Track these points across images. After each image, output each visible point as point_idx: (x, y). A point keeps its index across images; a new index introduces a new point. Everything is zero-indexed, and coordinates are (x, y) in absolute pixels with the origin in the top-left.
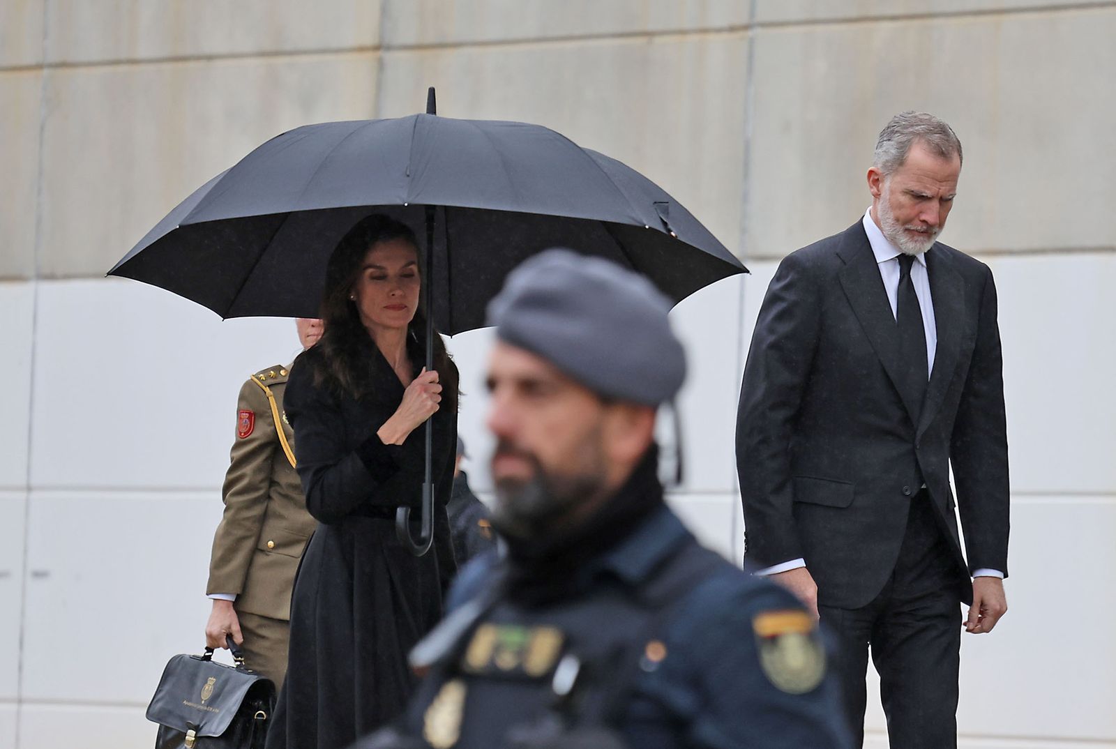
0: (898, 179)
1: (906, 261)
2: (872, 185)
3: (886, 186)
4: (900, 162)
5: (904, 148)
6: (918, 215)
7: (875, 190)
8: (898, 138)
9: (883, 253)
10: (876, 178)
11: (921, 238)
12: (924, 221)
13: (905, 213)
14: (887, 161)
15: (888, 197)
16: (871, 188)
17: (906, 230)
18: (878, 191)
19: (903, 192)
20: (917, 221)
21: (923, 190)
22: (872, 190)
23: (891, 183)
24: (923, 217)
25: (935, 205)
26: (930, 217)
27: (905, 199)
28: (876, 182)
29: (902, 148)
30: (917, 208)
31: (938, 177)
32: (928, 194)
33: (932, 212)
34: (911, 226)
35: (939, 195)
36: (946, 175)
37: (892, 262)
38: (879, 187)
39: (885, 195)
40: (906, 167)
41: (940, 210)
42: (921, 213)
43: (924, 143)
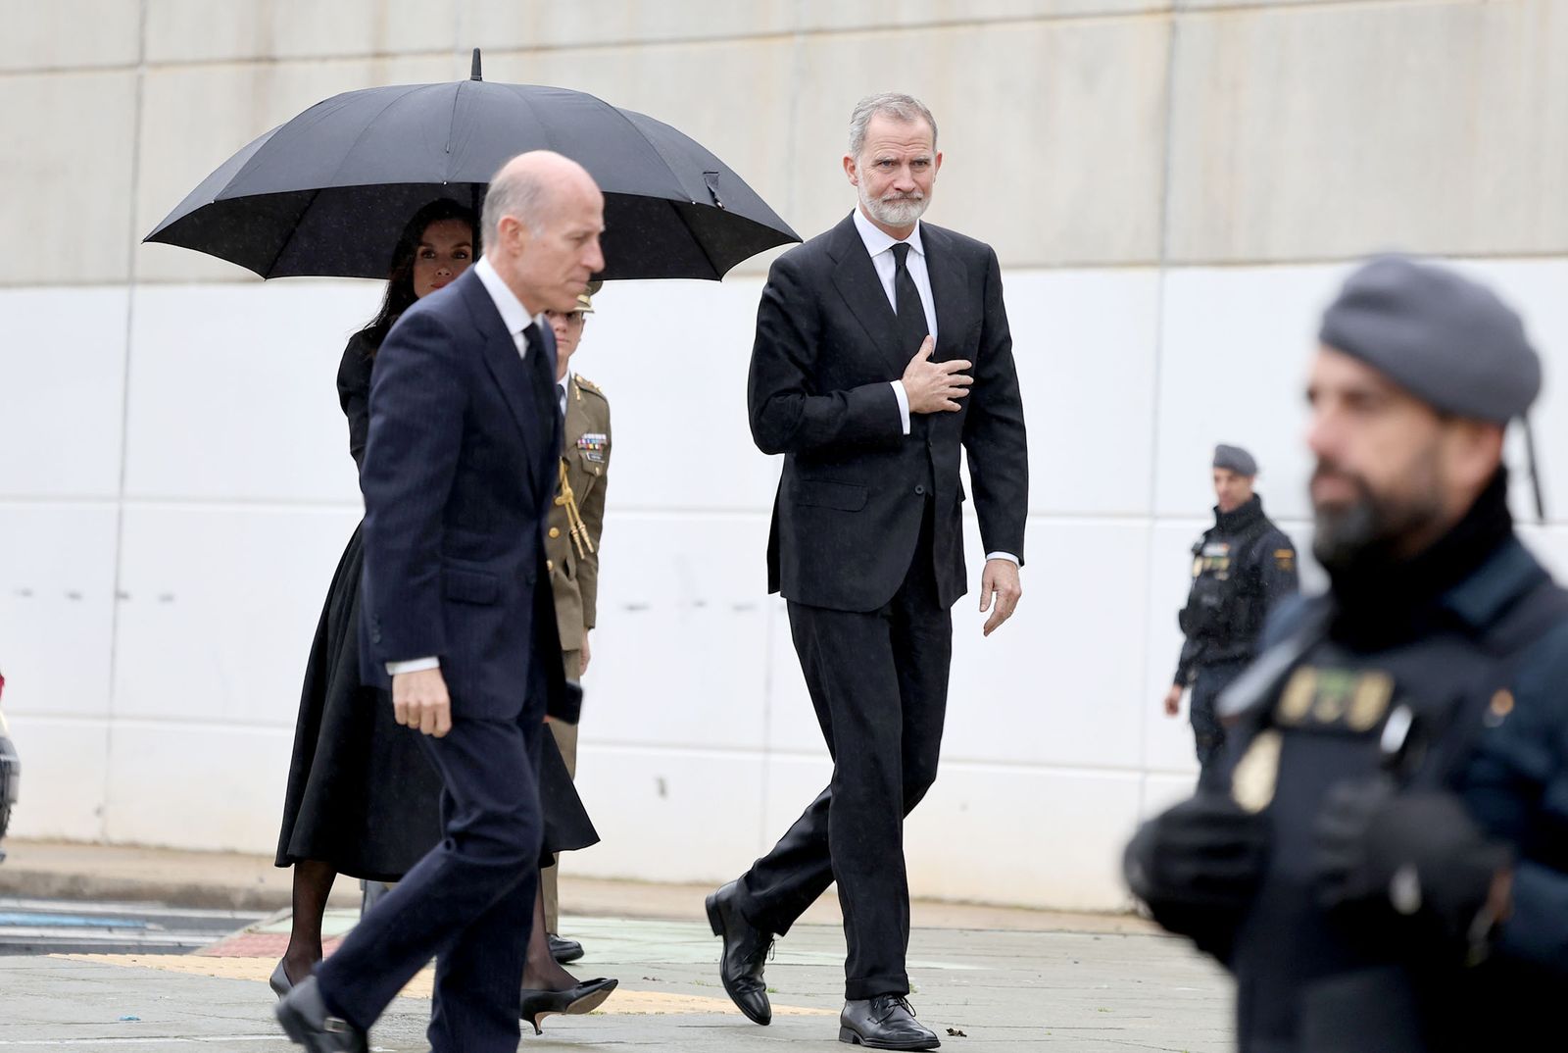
0: (866, 155)
1: (900, 252)
3: (860, 166)
6: (891, 184)
7: (852, 176)
8: (861, 115)
9: (877, 244)
10: (851, 165)
12: (898, 189)
13: (878, 185)
14: (855, 141)
15: (863, 177)
16: (849, 176)
18: (855, 176)
19: (874, 165)
20: (891, 190)
22: (851, 178)
23: (861, 163)
24: (897, 185)
25: (906, 170)
27: (875, 173)
28: (852, 169)
29: (863, 123)
31: (900, 141)
32: (893, 157)
33: (904, 178)
34: (887, 197)
35: (907, 158)
36: (909, 137)
37: (887, 254)
38: (856, 171)
39: (861, 177)
40: (868, 141)
41: (912, 175)
42: (894, 181)
43: (882, 111)
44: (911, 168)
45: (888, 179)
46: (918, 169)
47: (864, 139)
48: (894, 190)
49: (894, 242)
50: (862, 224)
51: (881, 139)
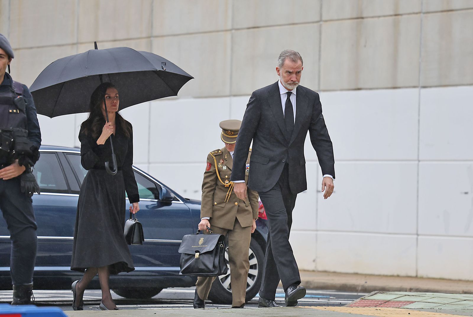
0: (283, 68)
3: (281, 72)
4: (282, 65)
5: (283, 60)
6: (290, 79)
8: (282, 58)
12: (292, 81)
13: (286, 78)
14: (280, 65)
15: (282, 75)
17: (288, 84)
18: (280, 74)
19: (285, 72)
20: (290, 81)
21: (289, 70)
22: (278, 74)
23: (281, 70)
24: (292, 79)
26: (294, 79)
27: (285, 75)
28: (278, 71)
30: (290, 77)
31: (294, 67)
32: (291, 71)
35: (295, 71)
37: (285, 94)
41: (296, 76)
43: (289, 58)
49: (287, 91)
51: (288, 66)
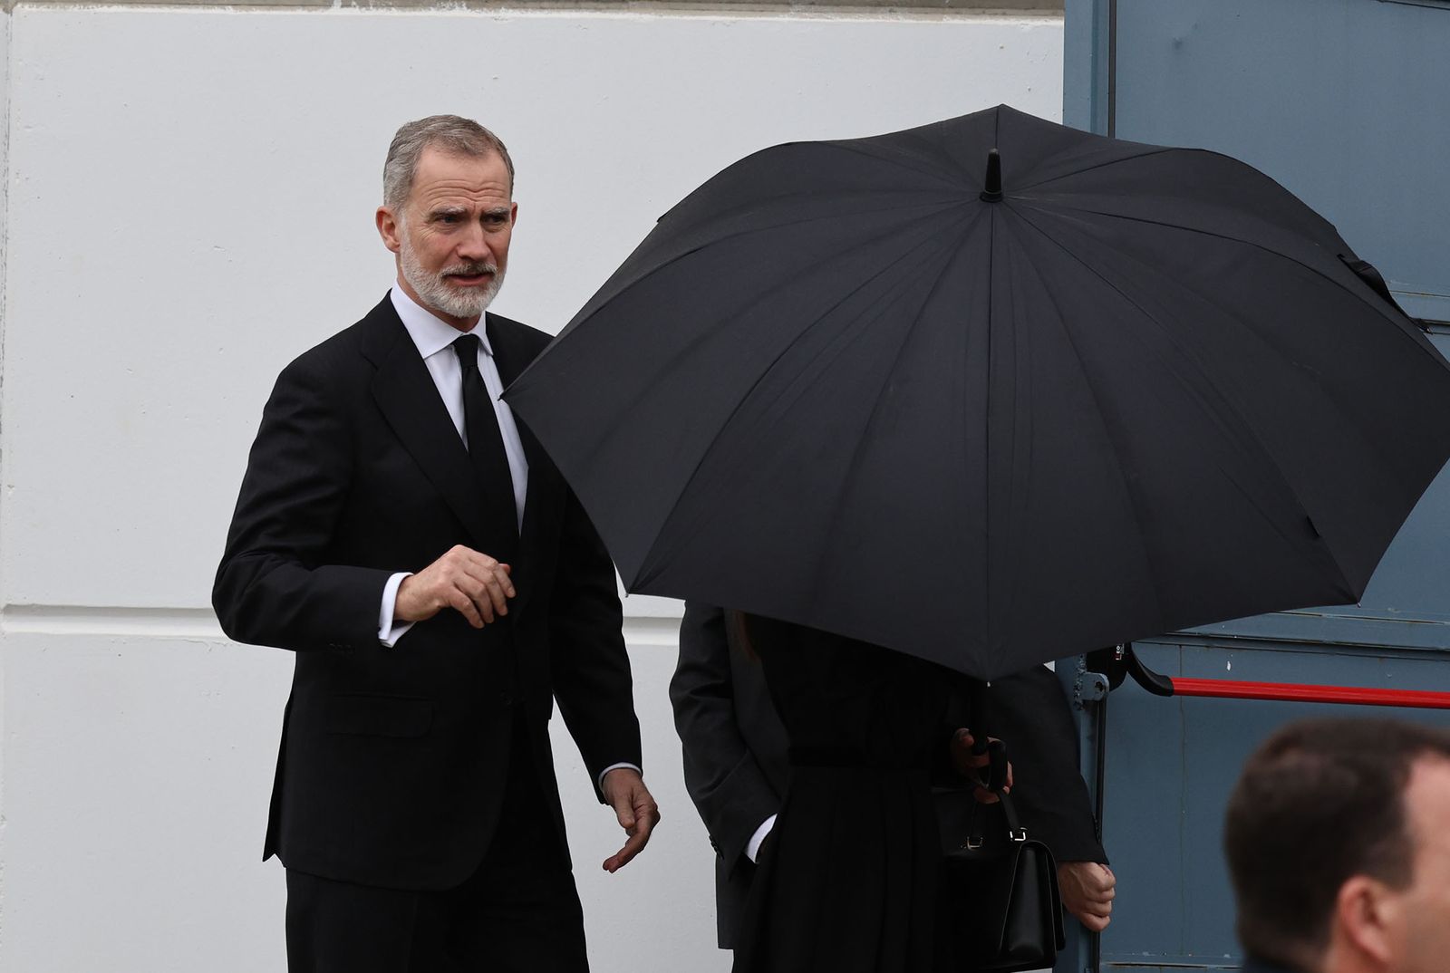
0: (414, 206)
1: (465, 350)
2: (386, 235)
4: (409, 183)
6: (454, 250)
7: (391, 239)
9: (430, 340)
10: (389, 222)
11: (469, 290)
12: (465, 258)
13: (435, 250)
15: (408, 239)
16: (385, 239)
17: (446, 277)
18: (395, 240)
19: (428, 222)
20: (454, 258)
21: (448, 205)
22: (388, 242)
23: (406, 218)
24: (463, 251)
25: (476, 229)
26: (474, 248)
27: (432, 234)
28: (390, 228)
29: (407, 161)
30: (452, 239)
31: (469, 185)
32: (458, 207)
33: (474, 241)
34: (450, 269)
35: (478, 210)
36: (481, 180)
37: (446, 352)
38: (396, 231)
39: (405, 240)
40: (418, 187)
41: (484, 235)
42: (459, 245)
43: (437, 143)
44: (483, 226)
45: (450, 241)
46: (491, 227)
47: (411, 183)
48: (458, 260)
49: (455, 334)
50: (407, 310)
51: (438, 184)
